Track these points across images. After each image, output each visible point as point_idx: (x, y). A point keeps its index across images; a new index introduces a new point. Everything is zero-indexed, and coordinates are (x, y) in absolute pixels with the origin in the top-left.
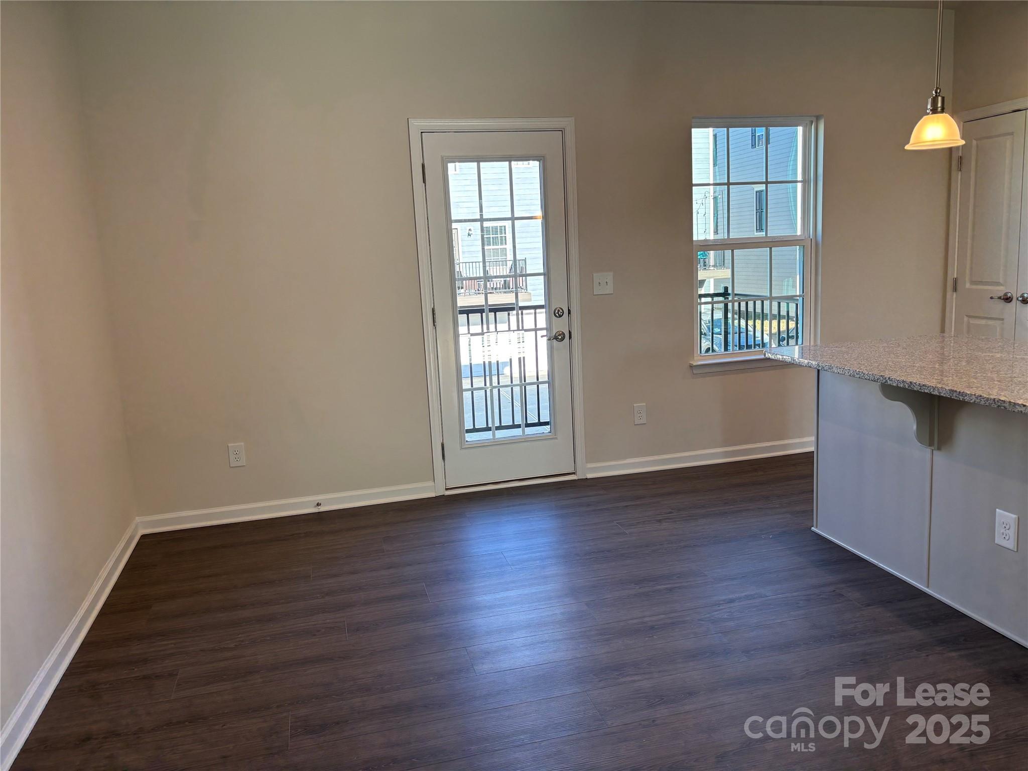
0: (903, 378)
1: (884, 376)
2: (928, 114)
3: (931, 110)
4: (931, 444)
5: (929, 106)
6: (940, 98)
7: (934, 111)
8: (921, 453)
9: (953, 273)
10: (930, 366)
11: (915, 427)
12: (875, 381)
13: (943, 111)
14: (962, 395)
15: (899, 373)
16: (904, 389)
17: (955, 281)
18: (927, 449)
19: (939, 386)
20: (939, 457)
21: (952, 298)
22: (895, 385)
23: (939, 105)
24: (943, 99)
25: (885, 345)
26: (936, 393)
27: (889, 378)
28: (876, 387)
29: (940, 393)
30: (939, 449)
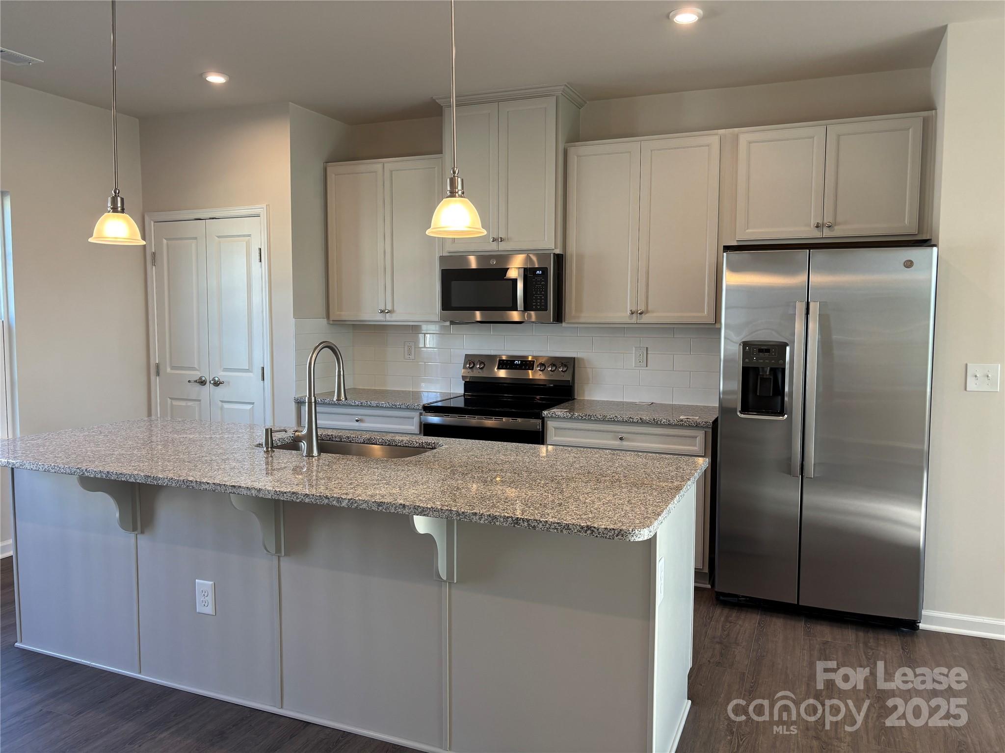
0: (101, 469)
1: (81, 468)
2: (109, 212)
3: (112, 209)
4: (134, 529)
5: (109, 205)
6: (119, 199)
7: (115, 210)
8: (125, 539)
9: (155, 359)
10: (129, 453)
11: (117, 515)
12: (72, 474)
13: (123, 211)
14: (156, 480)
15: (96, 463)
16: (102, 479)
17: (158, 366)
18: (132, 534)
19: (136, 472)
20: (144, 541)
21: (156, 381)
22: (92, 476)
23: (119, 205)
24: (122, 200)
25: (86, 433)
26: (132, 480)
27: (86, 470)
28: (75, 479)
29: (136, 480)
30: (142, 532)
